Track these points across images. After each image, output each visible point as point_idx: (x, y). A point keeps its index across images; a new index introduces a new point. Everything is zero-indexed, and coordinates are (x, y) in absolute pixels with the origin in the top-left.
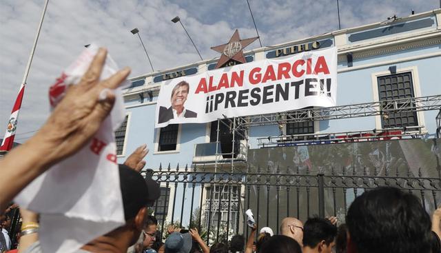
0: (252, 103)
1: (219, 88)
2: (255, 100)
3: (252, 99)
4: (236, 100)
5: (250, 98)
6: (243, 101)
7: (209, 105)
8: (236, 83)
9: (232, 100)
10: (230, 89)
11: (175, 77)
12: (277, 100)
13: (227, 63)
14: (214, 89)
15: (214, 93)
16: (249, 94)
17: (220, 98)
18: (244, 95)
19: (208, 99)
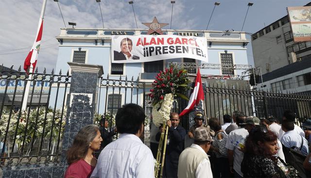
0: (170, 52)
1: (151, 44)
2: (172, 51)
3: (170, 50)
4: (161, 51)
5: (169, 50)
6: (165, 51)
7: (146, 53)
8: (160, 43)
9: (159, 50)
10: (157, 46)
11: (120, 34)
12: (184, 52)
13: (153, 33)
14: (148, 44)
15: (148, 46)
16: (168, 48)
17: (152, 49)
18: (165, 48)
19: (144, 49)
